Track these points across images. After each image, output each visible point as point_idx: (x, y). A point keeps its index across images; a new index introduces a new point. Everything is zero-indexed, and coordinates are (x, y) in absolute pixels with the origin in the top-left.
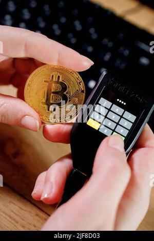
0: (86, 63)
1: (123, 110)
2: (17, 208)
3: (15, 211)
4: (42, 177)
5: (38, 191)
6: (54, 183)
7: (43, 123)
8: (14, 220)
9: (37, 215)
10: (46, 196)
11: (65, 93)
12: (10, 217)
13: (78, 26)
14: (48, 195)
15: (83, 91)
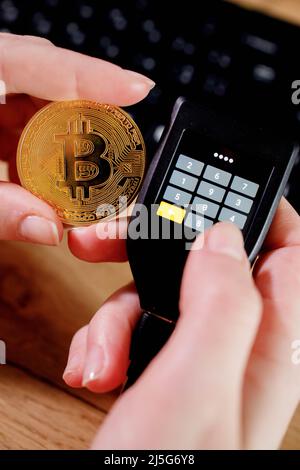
0: (139, 86)
1: (230, 175)
2: (41, 407)
3: (36, 414)
4: (80, 338)
5: (76, 369)
6: (105, 347)
7: (65, 226)
8: (38, 433)
9: (84, 417)
10: (92, 376)
11: (103, 156)
12: (29, 428)
13: (119, 20)
14: (95, 374)
15: (139, 147)
